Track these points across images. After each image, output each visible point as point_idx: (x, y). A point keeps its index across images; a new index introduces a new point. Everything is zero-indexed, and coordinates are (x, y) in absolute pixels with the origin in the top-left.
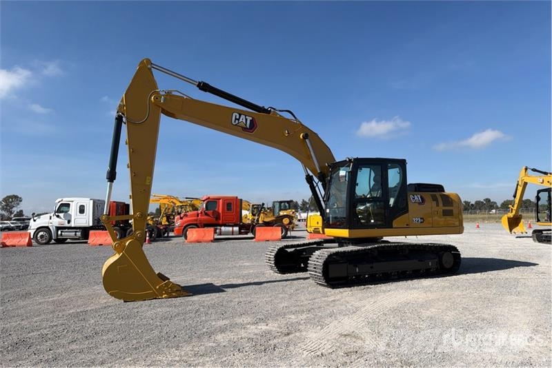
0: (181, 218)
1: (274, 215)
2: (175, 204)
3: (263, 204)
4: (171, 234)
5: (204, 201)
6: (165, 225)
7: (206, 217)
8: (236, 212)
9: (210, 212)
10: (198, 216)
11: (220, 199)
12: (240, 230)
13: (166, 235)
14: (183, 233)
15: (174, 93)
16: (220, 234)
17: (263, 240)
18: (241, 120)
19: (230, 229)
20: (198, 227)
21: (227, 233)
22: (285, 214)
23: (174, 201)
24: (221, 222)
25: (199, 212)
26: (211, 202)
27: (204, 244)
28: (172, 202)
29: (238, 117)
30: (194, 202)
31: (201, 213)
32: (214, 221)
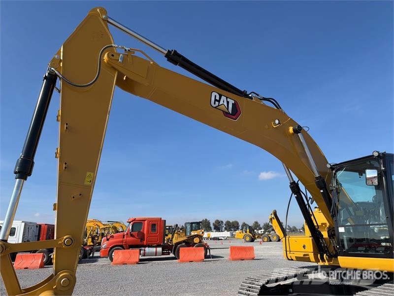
0: (108, 240)
1: (186, 235)
2: (99, 227)
3: (177, 225)
4: (96, 254)
5: (130, 222)
6: (90, 245)
7: (131, 238)
8: (160, 233)
9: (134, 233)
10: (124, 237)
11: (145, 220)
12: (163, 250)
13: (91, 255)
14: (109, 254)
15: (137, 54)
16: (144, 256)
17: (186, 261)
18: (221, 102)
19: (154, 250)
20: (124, 249)
21: (151, 254)
22: (196, 234)
23: (99, 224)
24: (145, 243)
25: (125, 233)
26: (137, 224)
27: (129, 266)
28: (97, 225)
29: (218, 98)
30: (115, 225)
31: (127, 234)
32: (139, 242)
